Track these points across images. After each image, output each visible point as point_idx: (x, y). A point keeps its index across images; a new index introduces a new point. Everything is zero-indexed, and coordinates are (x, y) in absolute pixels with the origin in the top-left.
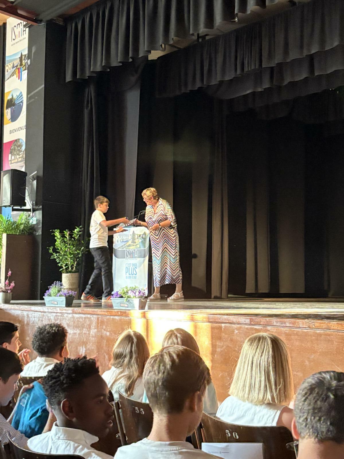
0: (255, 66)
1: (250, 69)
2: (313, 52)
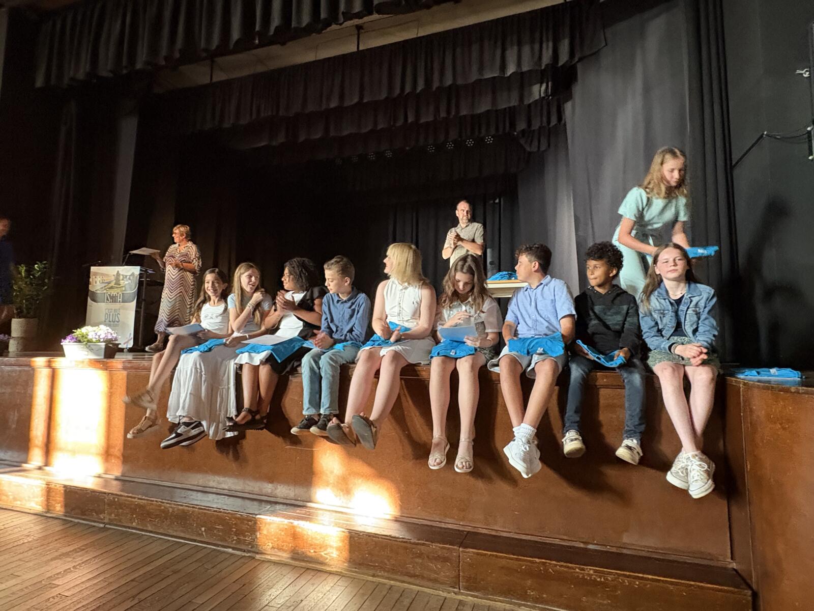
0: (272, 113)
1: (266, 115)
2: (332, 106)
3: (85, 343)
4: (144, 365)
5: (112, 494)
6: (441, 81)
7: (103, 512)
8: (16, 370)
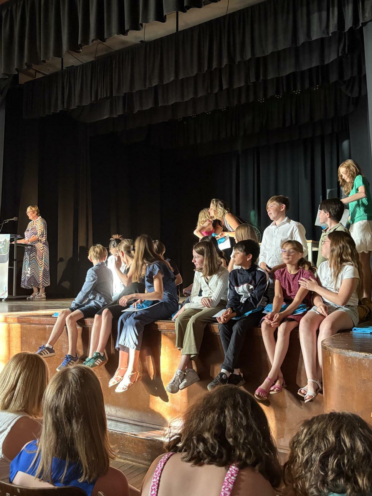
0: (107, 96)
1: (102, 97)
2: (154, 85)
6: (242, 56)
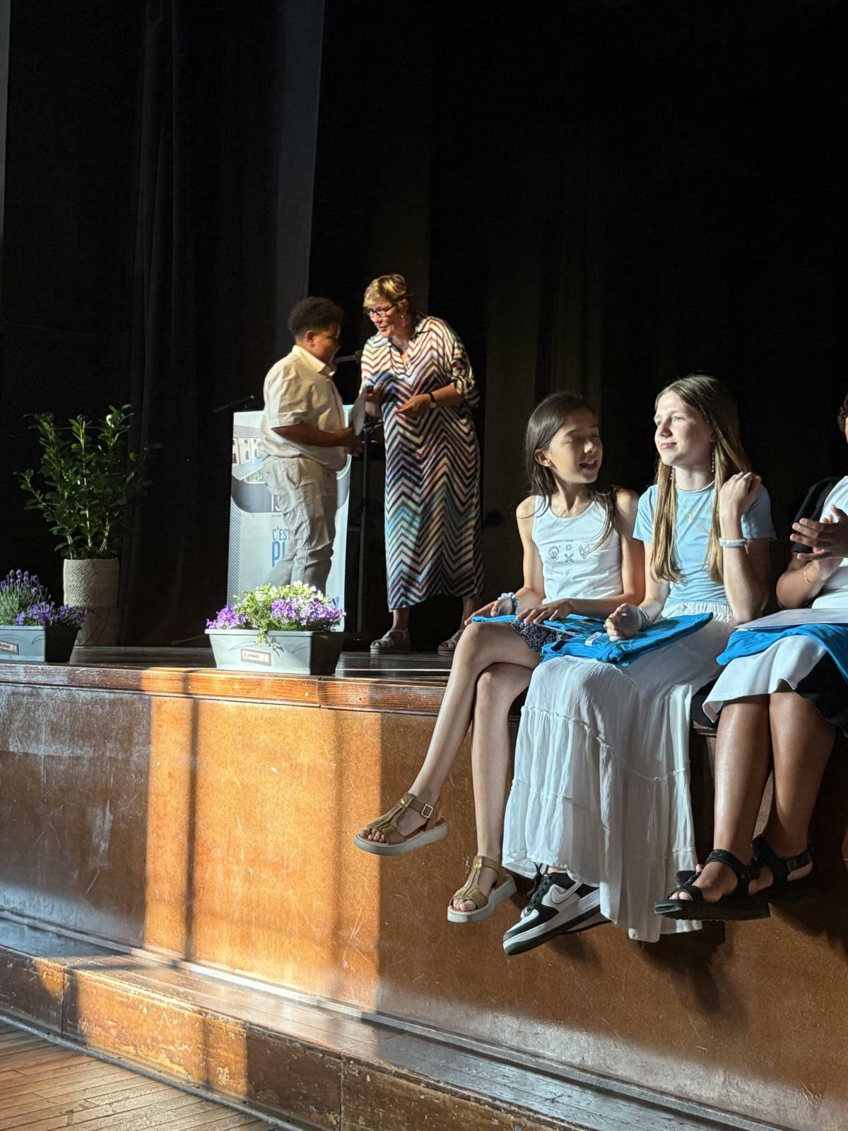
3: (261, 631)
4: (417, 698)
5: (358, 1061)
7: (335, 1108)
8: (103, 701)
